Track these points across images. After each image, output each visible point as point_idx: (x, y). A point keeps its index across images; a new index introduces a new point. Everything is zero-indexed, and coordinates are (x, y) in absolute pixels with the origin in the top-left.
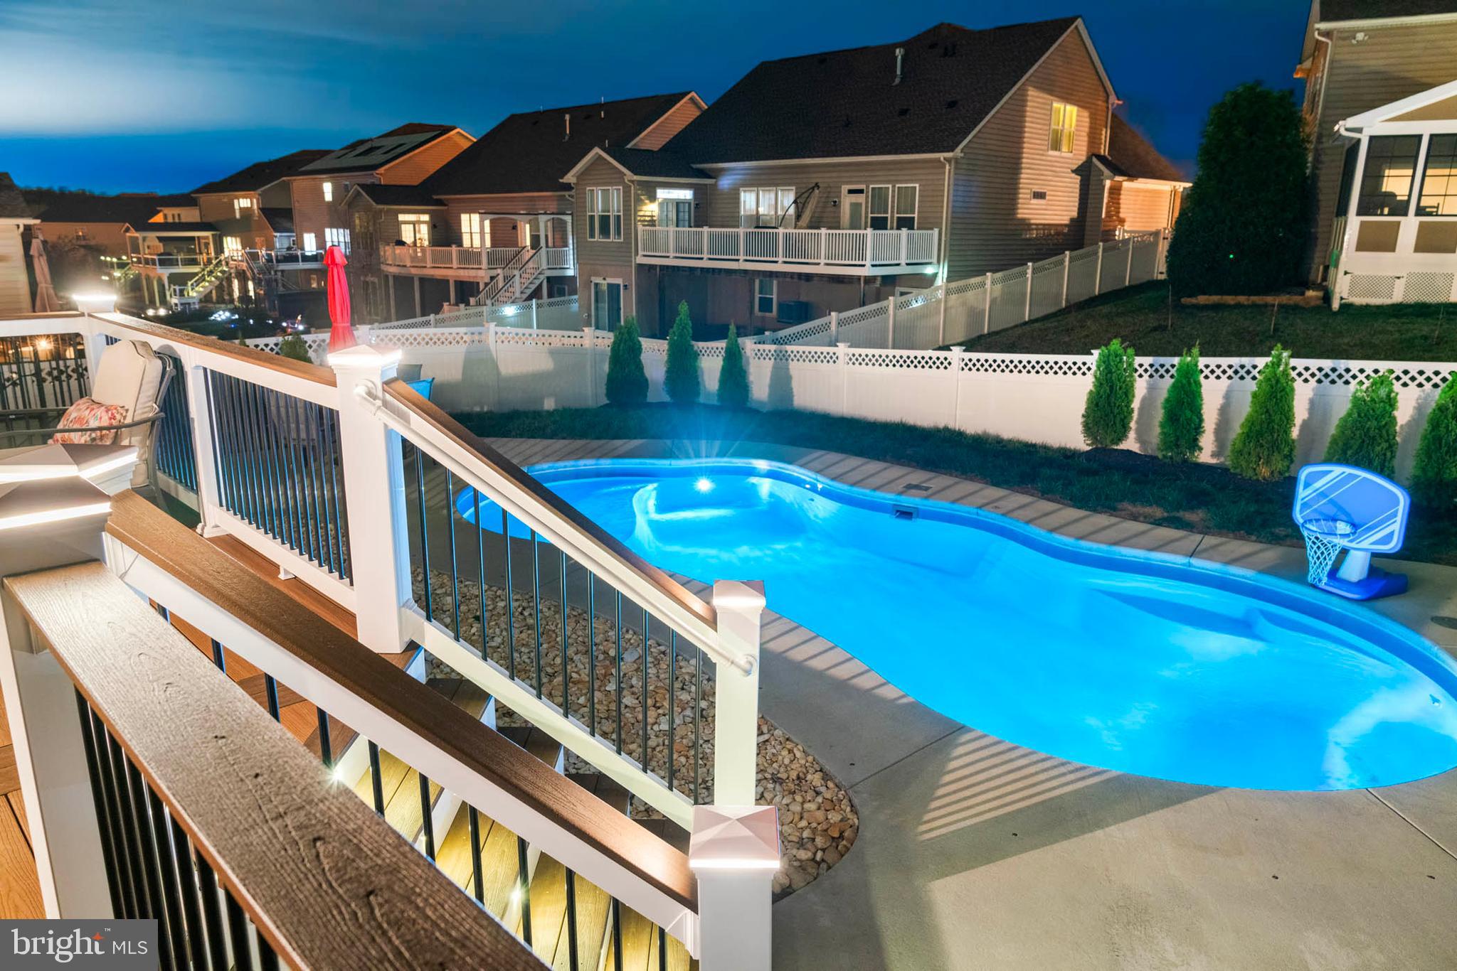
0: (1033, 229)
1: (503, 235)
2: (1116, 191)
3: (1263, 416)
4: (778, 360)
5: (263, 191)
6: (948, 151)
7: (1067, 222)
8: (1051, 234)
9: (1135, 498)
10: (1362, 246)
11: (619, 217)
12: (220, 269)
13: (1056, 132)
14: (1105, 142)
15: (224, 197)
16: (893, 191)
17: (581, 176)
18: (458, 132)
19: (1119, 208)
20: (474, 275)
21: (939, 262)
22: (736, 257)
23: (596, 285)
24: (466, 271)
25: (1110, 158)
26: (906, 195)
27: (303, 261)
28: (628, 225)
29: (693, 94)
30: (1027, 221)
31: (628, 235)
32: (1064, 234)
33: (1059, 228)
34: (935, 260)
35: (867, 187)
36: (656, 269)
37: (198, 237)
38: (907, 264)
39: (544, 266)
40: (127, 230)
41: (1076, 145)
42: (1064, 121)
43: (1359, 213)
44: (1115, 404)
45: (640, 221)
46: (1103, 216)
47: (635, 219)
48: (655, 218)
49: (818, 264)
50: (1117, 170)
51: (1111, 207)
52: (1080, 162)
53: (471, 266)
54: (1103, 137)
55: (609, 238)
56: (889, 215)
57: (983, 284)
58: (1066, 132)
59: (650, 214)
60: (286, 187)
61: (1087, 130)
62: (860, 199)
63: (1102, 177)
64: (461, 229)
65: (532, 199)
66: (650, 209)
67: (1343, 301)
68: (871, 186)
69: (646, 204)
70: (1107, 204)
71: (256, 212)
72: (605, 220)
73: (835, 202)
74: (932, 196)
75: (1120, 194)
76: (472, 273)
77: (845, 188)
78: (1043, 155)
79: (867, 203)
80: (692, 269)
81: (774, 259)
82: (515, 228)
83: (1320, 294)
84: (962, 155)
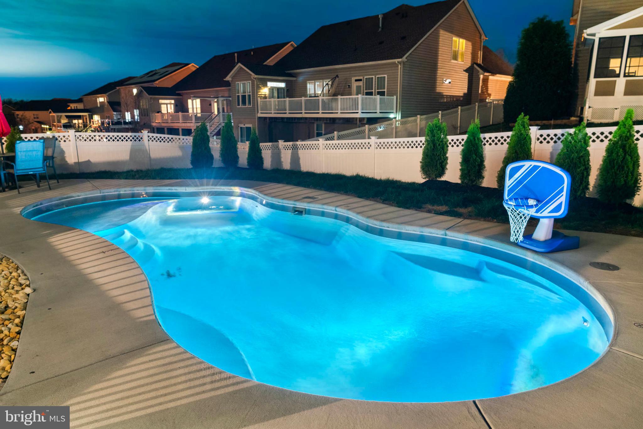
0: (445, 98)
1: (206, 107)
2: (486, 80)
3: (514, 155)
4: (294, 150)
5: (109, 94)
6: (399, 58)
7: (462, 95)
8: (454, 101)
9: (434, 202)
10: (597, 94)
11: (250, 95)
12: (91, 129)
13: (455, 51)
14: (480, 57)
15: (92, 97)
16: (375, 79)
17: (233, 77)
18: (193, 65)
19: (488, 89)
20: (190, 125)
21: (397, 112)
22: (301, 112)
23: (241, 128)
24: (185, 124)
25: (482, 65)
26: (381, 81)
27: (124, 124)
28: (254, 98)
29: (292, 42)
30: (441, 94)
31: (254, 105)
32: (461, 101)
33: (458, 98)
34: (395, 111)
35: (363, 78)
36: (267, 119)
37: (83, 116)
38: (380, 113)
39: (221, 121)
40: (50, 113)
41: (466, 58)
42: (459, 46)
43: (595, 77)
44: (437, 154)
45: (259, 97)
46: (480, 92)
47: (257, 96)
48: (267, 96)
49: (337, 113)
50: (485, 70)
51: (484, 88)
52: (468, 66)
53: (188, 122)
54: (479, 55)
55: (246, 106)
56: (373, 91)
57: (416, 121)
58: (460, 52)
59: (264, 94)
60: (119, 92)
61: (471, 51)
62: (360, 83)
63: (478, 74)
64: (188, 107)
65: (217, 91)
66: (265, 91)
67: (589, 121)
68: (365, 77)
69: (262, 89)
70: (482, 87)
71: (106, 103)
72: (244, 97)
73: (349, 86)
74: (392, 80)
75: (488, 82)
76: (188, 125)
77: (353, 79)
78: (449, 62)
79: (363, 85)
80: (282, 118)
81: (318, 112)
82: (210, 105)
83: (578, 119)
84: (406, 60)
